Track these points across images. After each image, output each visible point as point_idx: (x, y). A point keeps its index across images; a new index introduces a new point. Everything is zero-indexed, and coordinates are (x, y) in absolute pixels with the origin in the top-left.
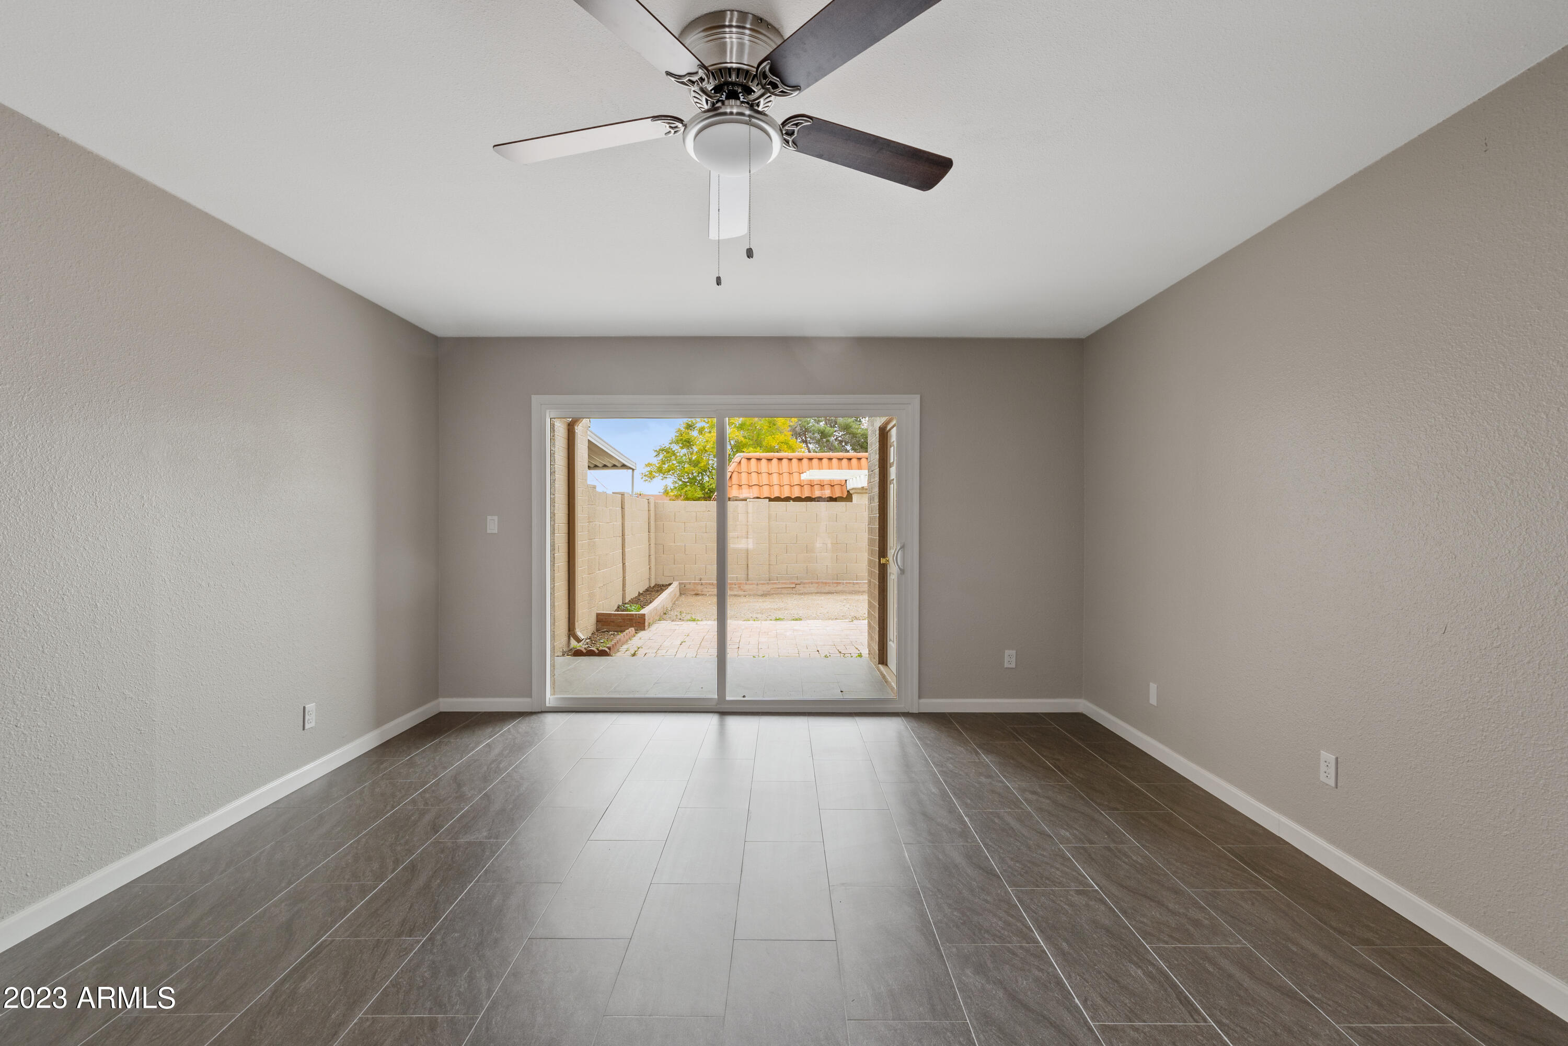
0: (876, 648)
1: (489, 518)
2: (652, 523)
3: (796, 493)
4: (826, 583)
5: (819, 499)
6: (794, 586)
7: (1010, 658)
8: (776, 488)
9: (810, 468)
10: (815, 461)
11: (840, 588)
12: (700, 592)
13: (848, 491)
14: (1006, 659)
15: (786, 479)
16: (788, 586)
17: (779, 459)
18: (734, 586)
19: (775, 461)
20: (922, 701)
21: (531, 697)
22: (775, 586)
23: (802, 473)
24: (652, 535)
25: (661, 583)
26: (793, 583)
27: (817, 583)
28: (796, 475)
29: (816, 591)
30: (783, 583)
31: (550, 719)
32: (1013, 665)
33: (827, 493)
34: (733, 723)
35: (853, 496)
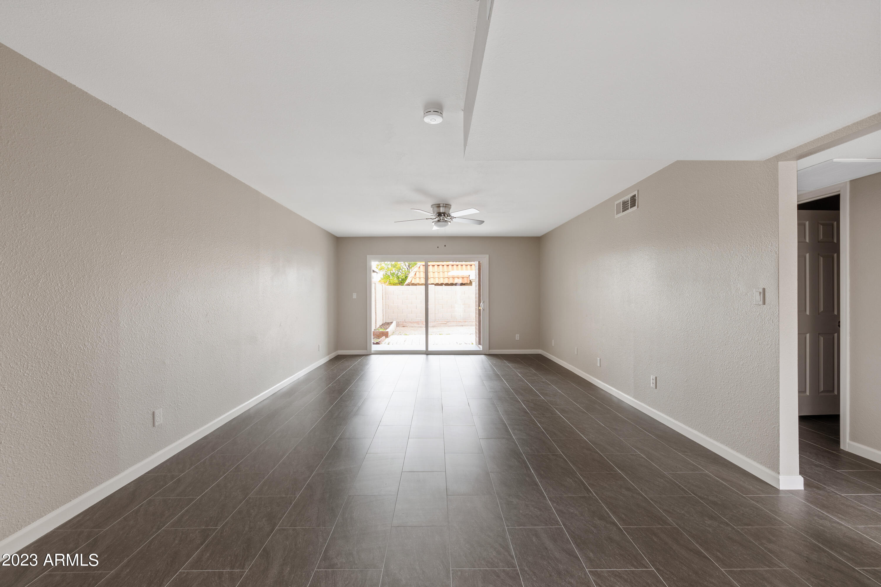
0: (478, 339)
1: (353, 294)
2: (384, 295)
3: (446, 281)
4: (460, 321)
5: (456, 284)
6: (446, 323)
7: (517, 337)
8: (437, 279)
9: (453, 270)
10: (455, 266)
11: (466, 323)
12: (405, 326)
13: (470, 280)
14: (516, 337)
15: (441, 275)
16: (444, 323)
17: (438, 265)
18: (420, 323)
19: (436, 266)
20: (490, 350)
21: (367, 350)
22: (438, 323)
23: (449, 272)
24: (384, 300)
25: (387, 322)
26: (446, 321)
27: (456, 321)
28: (446, 273)
29: (456, 325)
30: (441, 321)
31: (373, 356)
32: (518, 339)
33: (460, 281)
34: (430, 357)
35: (472, 283)
